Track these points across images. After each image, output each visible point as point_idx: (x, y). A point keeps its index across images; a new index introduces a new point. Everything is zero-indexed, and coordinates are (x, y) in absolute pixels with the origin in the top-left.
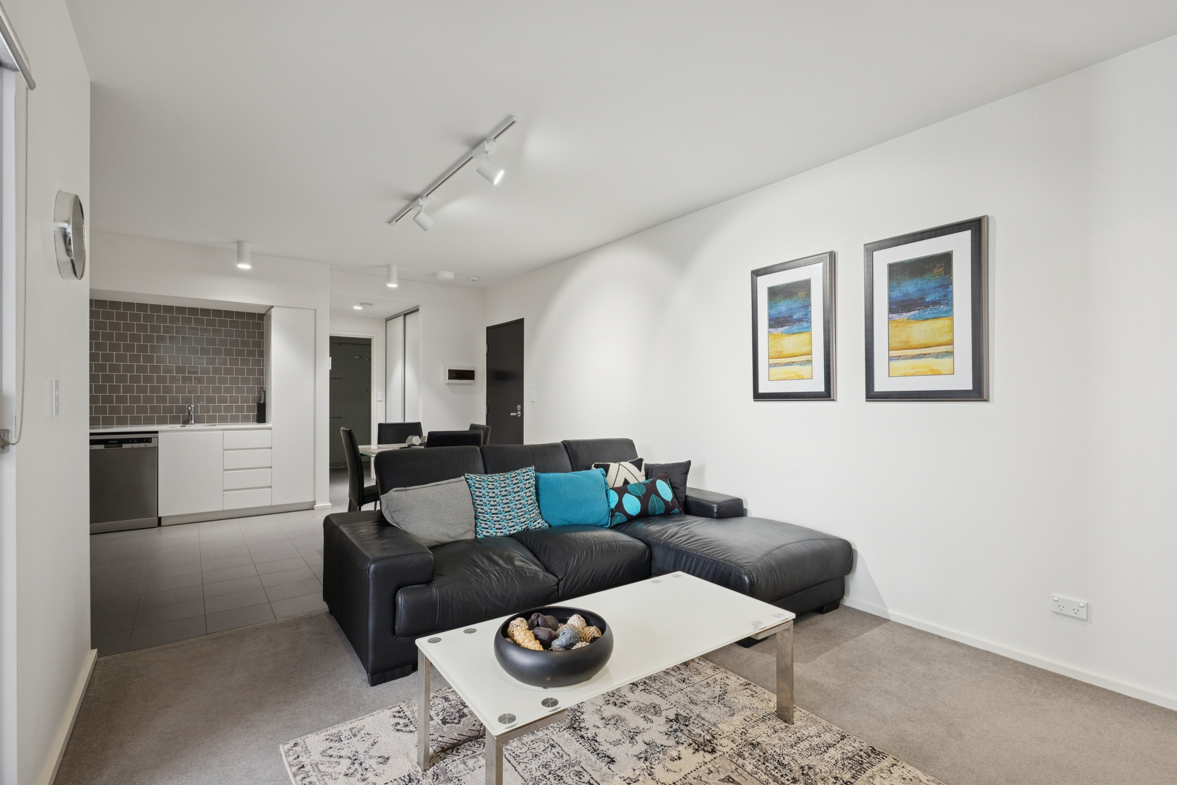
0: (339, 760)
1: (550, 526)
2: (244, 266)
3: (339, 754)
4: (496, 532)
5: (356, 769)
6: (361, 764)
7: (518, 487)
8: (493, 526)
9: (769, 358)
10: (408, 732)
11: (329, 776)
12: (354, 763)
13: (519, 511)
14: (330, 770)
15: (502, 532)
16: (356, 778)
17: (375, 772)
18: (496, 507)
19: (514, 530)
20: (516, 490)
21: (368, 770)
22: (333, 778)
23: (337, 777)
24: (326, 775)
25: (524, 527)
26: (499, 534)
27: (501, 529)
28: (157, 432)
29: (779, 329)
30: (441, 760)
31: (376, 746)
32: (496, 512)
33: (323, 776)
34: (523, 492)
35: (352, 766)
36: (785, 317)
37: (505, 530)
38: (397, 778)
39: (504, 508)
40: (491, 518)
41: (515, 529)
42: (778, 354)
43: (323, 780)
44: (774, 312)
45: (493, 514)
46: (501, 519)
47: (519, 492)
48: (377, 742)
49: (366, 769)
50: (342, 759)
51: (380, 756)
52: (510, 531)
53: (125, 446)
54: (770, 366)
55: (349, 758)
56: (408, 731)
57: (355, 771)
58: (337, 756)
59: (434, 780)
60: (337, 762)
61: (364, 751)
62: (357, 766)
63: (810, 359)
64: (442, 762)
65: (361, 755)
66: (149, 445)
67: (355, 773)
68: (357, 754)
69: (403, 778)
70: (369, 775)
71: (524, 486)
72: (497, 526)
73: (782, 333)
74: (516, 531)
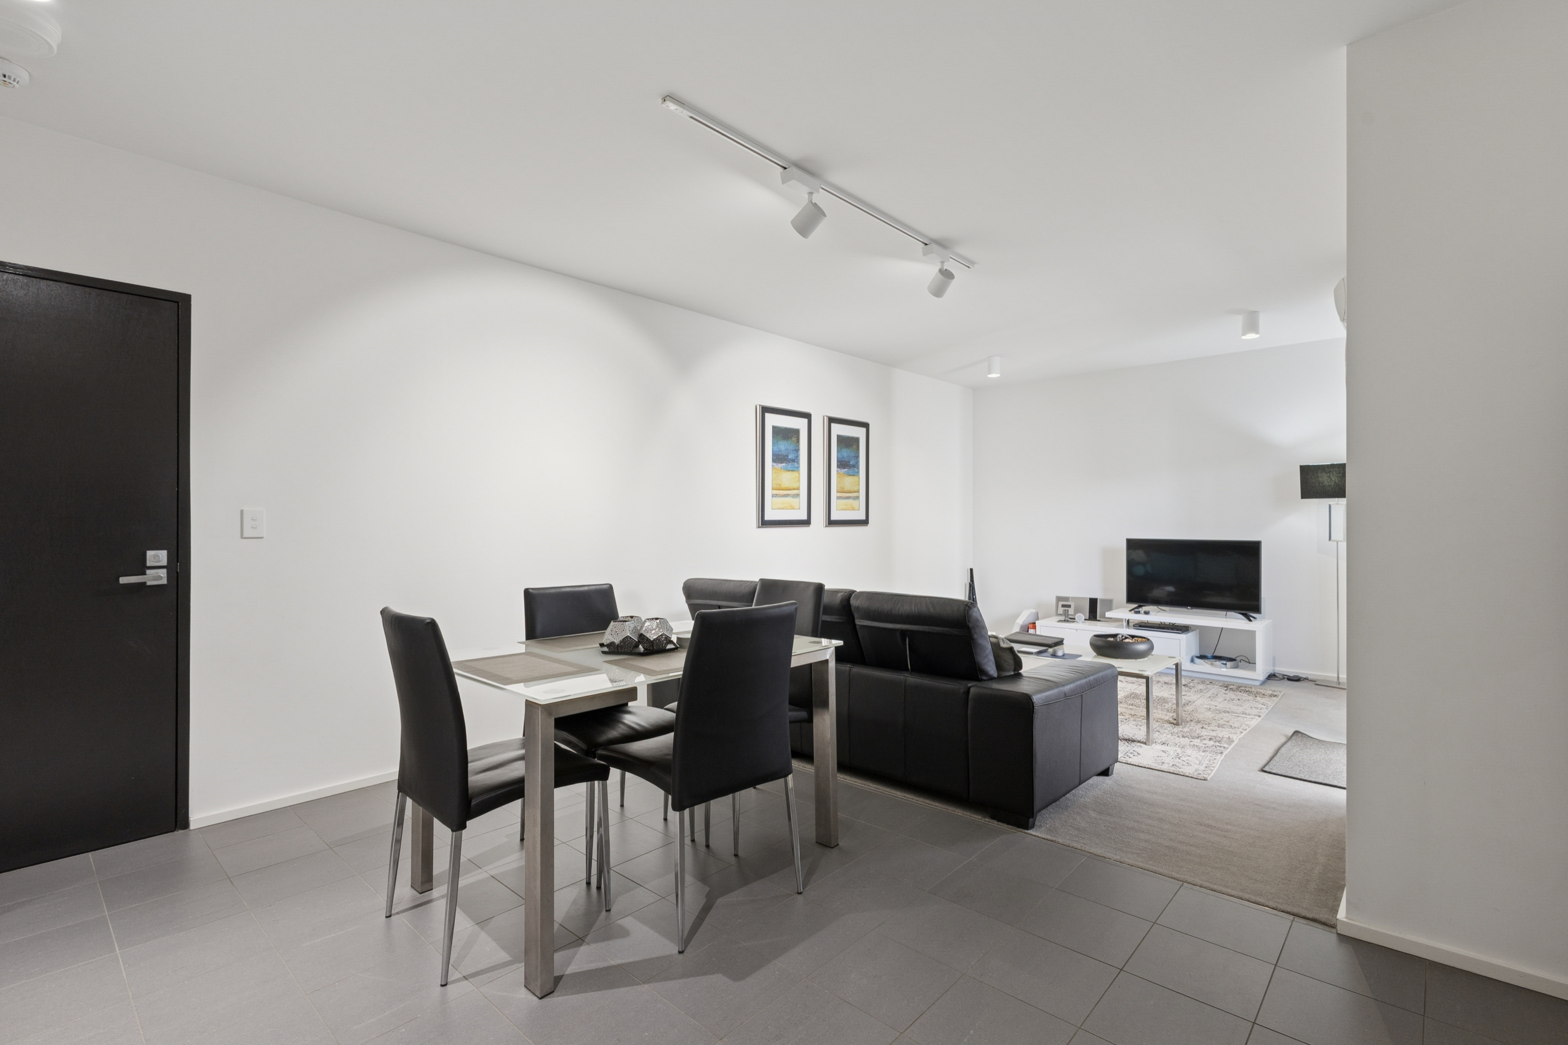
9: (772, 489)
29: (779, 465)
36: (783, 455)
42: (778, 486)
44: (776, 449)
54: (773, 496)
63: (798, 493)
73: (781, 468)
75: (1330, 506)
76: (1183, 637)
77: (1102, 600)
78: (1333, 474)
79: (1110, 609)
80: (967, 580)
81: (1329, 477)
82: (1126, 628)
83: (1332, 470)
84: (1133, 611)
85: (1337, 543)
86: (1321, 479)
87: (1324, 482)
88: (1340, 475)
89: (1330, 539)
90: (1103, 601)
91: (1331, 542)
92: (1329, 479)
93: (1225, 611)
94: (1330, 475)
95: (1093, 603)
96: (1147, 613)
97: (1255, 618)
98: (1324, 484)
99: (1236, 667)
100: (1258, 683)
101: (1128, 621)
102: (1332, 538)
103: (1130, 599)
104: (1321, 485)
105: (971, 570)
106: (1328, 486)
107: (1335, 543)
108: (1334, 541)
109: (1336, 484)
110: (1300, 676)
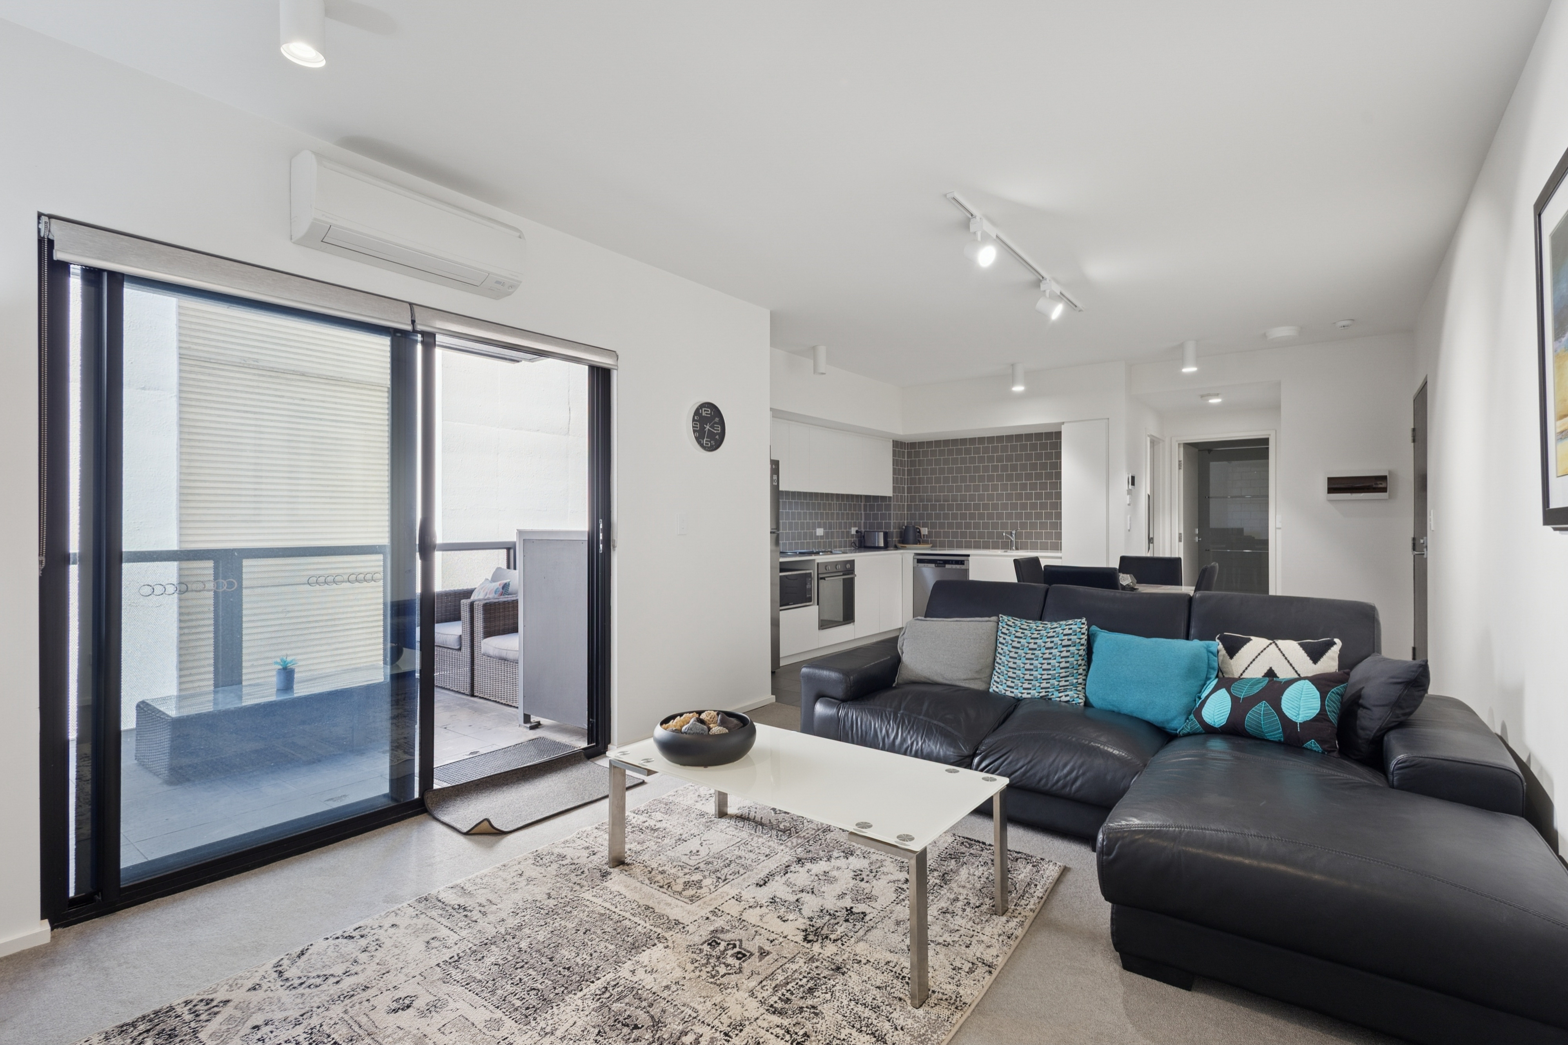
1: (1087, 704)
2: (1018, 388)
4: (1006, 690)
7: (1052, 642)
8: (1005, 681)
13: (1045, 672)
15: (1012, 692)
18: (1015, 661)
19: (1028, 694)
20: (1049, 645)
25: (1043, 694)
26: (1008, 693)
27: (1013, 688)
28: (968, 556)
32: (1014, 666)
34: (1056, 650)
37: (1017, 691)
39: (1025, 664)
40: (1006, 672)
41: (1030, 693)
45: (1010, 667)
46: (1017, 676)
47: (1052, 648)
52: (1022, 693)
53: (948, 566)
66: (962, 567)
71: (1060, 642)
72: (1009, 683)
74: (1029, 696)
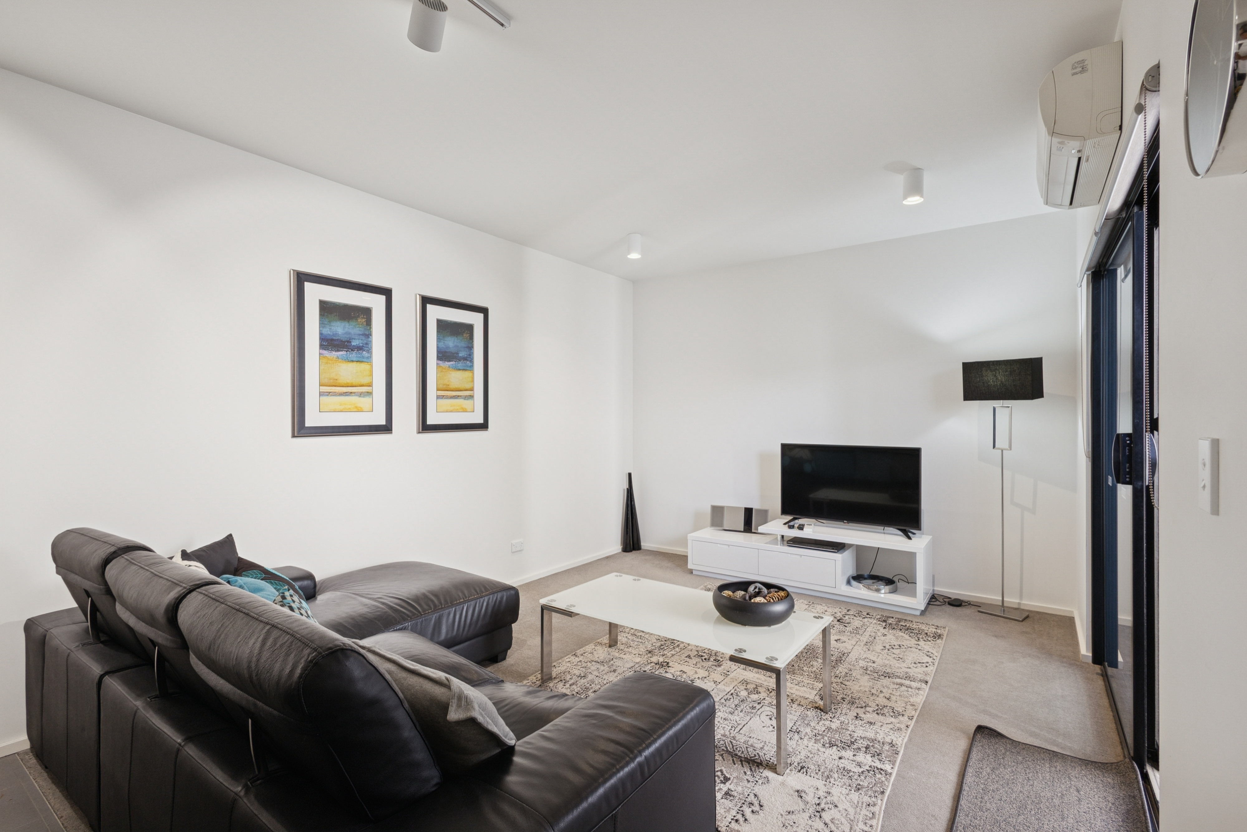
0: (829, 823)
3: (824, 828)
5: (825, 804)
6: (819, 804)
10: (758, 798)
11: (848, 816)
12: (823, 810)
14: (843, 820)
16: (832, 798)
17: (816, 792)
21: (819, 796)
22: (846, 812)
23: (844, 811)
24: (850, 819)
30: (770, 761)
31: (792, 810)
33: (852, 821)
35: (826, 809)
36: (342, 341)
38: (808, 777)
43: (854, 817)
48: (787, 811)
49: (819, 798)
50: (827, 822)
51: (799, 798)
55: (820, 817)
56: (756, 799)
57: (828, 803)
58: (828, 827)
59: (791, 756)
60: (832, 822)
61: (804, 814)
62: (823, 806)
64: (771, 761)
65: (810, 812)
67: (829, 802)
68: (812, 815)
69: (805, 773)
70: (821, 793)
75: (994, 409)
76: (838, 557)
77: (757, 510)
78: (999, 372)
79: (765, 522)
80: (626, 486)
81: (995, 376)
82: (781, 545)
83: (997, 367)
84: (787, 525)
85: (1002, 451)
86: (986, 378)
87: (989, 381)
88: (1007, 373)
89: (994, 447)
90: (759, 511)
91: (994, 450)
92: (995, 378)
93: (883, 526)
94: (996, 374)
95: (748, 512)
96: (801, 528)
97: (914, 534)
98: (989, 383)
99: (894, 591)
100: (918, 613)
101: (783, 536)
102: (997, 446)
103: (785, 511)
104: (986, 385)
105: (630, 475)
106: (994, 386)
107: (1000, 451)
108: (999, 449)
109: (1003, 384)
110: (961, 598)
